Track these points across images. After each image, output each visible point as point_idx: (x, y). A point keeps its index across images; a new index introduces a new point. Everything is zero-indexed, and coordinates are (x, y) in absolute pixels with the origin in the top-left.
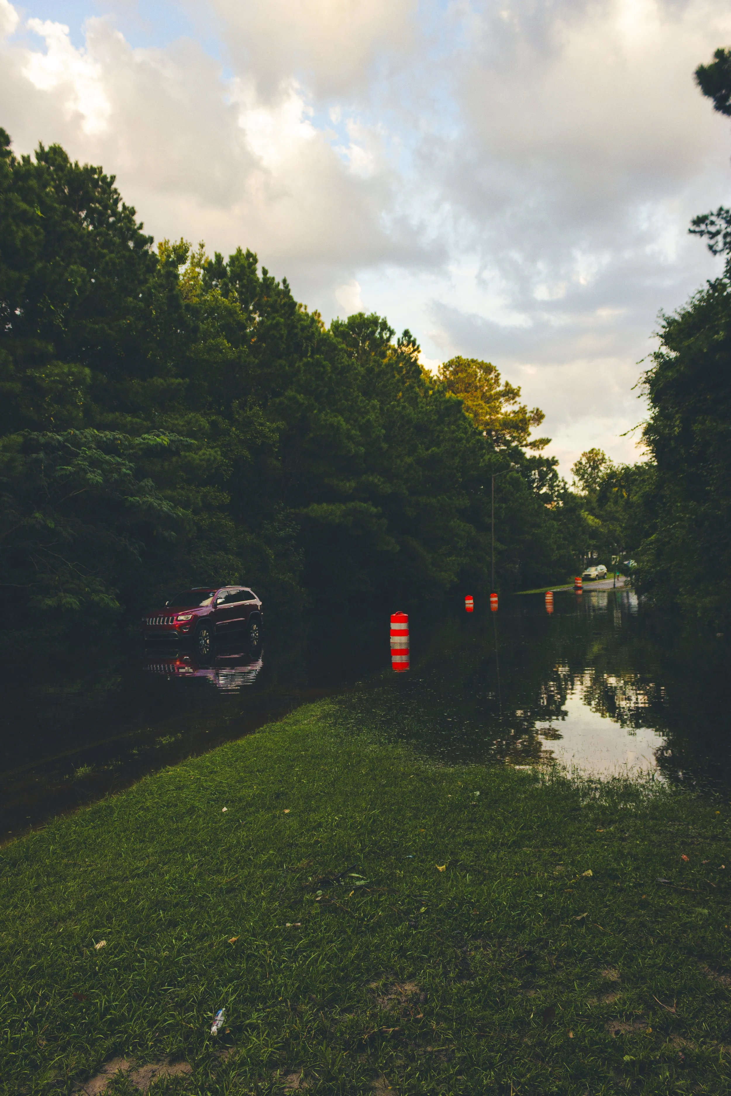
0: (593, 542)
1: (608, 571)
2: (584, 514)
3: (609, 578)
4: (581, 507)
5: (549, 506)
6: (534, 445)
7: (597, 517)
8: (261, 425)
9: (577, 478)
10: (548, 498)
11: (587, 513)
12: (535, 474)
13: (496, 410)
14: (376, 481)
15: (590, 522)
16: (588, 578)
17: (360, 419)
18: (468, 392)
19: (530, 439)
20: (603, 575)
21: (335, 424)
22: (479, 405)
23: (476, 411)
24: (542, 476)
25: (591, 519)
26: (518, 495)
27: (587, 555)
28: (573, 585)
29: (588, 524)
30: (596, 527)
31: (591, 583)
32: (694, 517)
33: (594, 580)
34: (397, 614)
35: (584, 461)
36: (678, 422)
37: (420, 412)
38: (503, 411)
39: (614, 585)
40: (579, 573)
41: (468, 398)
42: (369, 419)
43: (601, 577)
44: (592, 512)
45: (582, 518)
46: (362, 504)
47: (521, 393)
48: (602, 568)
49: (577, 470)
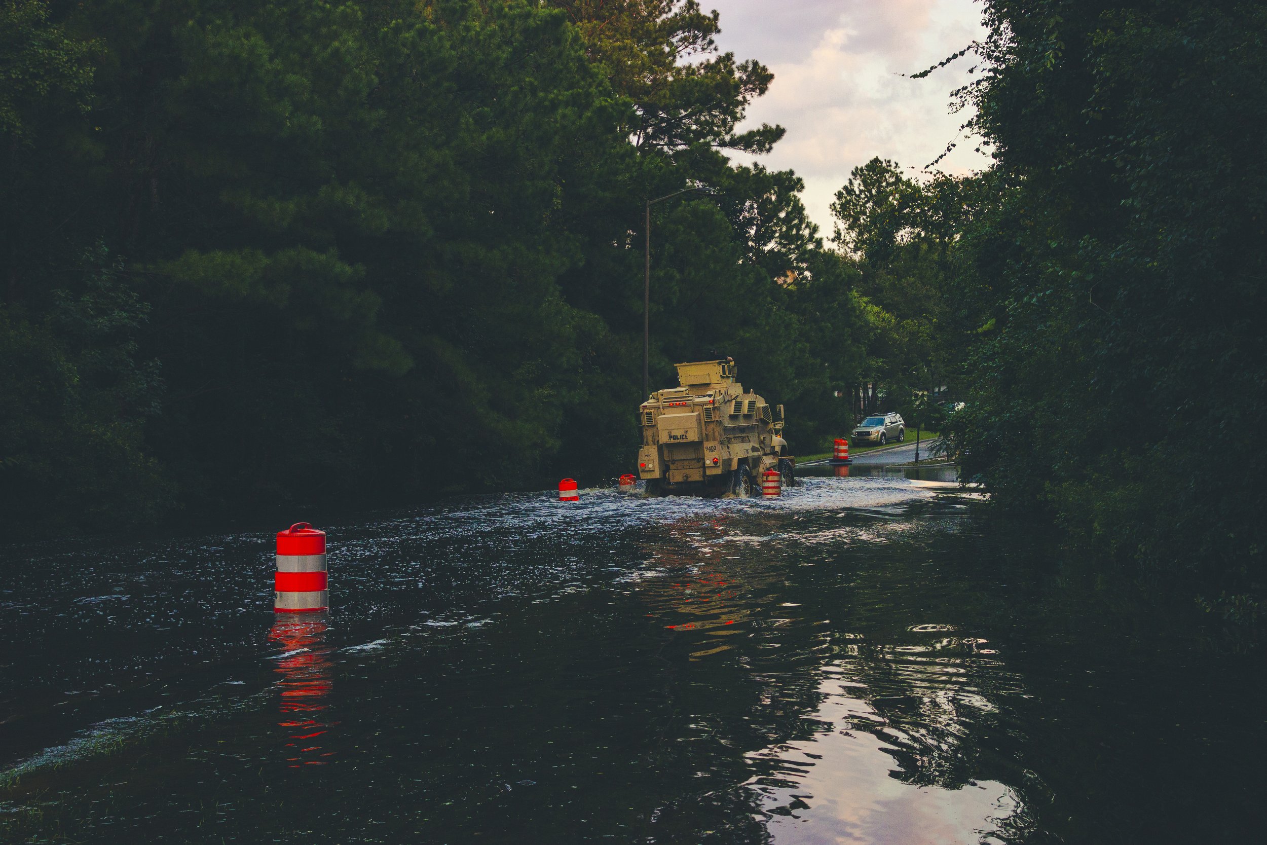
0: (876, 363)
1: (906, 425)
2: (858, 299)
3: (909, 442)
4: (850, 281)
5: (780, 281)
6: (747, 142)
7: (886, 308)
8: (50, 45)
9: (842, 225)
10: (778, 263)
11: (865, 299)
12: (750, 208)
13: (663, 62)
14: (351, 200)
15: (872, 318)
16: (864, 442)
17: (316, 49)
18: (601, 19)
19: (740, 129)
20: (896, 434)
21: (244, 55)
22: (625, 48)
23: (619, 61)
24: (768, 213)
25: (873, 313)
26: (708, 252)
27: (866, 391)
28: (831, 456)
29: (867, 323)
30: (884, 329)
31: (872, 451)
32: (1090, 277)
33: (876, 444)
34: (295, 530)
35: (857, 185)
36: (1053, 38)
37: (463, 40)
38: (679, 63)
39: (917, 455)
40: (843, 429)
41: (602, 31)
42: (337, 50)
43: (892, 438)
44: (875, 294)
45: (853, 309)
46: (314, 254)
47: (720, 24)
48: (893, 419)
49: (843, 206)
